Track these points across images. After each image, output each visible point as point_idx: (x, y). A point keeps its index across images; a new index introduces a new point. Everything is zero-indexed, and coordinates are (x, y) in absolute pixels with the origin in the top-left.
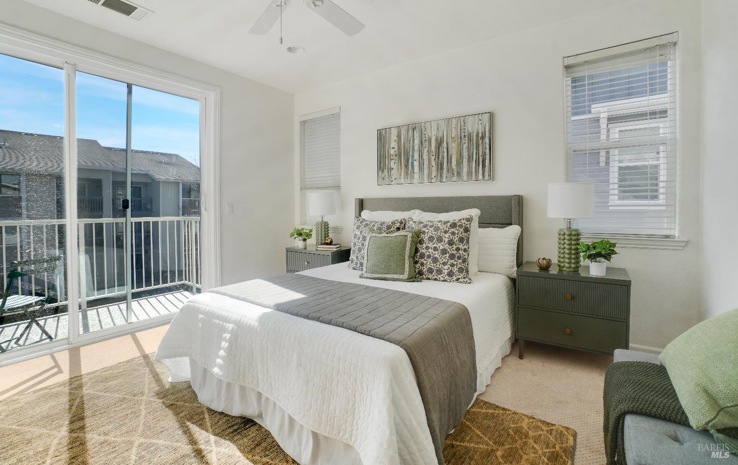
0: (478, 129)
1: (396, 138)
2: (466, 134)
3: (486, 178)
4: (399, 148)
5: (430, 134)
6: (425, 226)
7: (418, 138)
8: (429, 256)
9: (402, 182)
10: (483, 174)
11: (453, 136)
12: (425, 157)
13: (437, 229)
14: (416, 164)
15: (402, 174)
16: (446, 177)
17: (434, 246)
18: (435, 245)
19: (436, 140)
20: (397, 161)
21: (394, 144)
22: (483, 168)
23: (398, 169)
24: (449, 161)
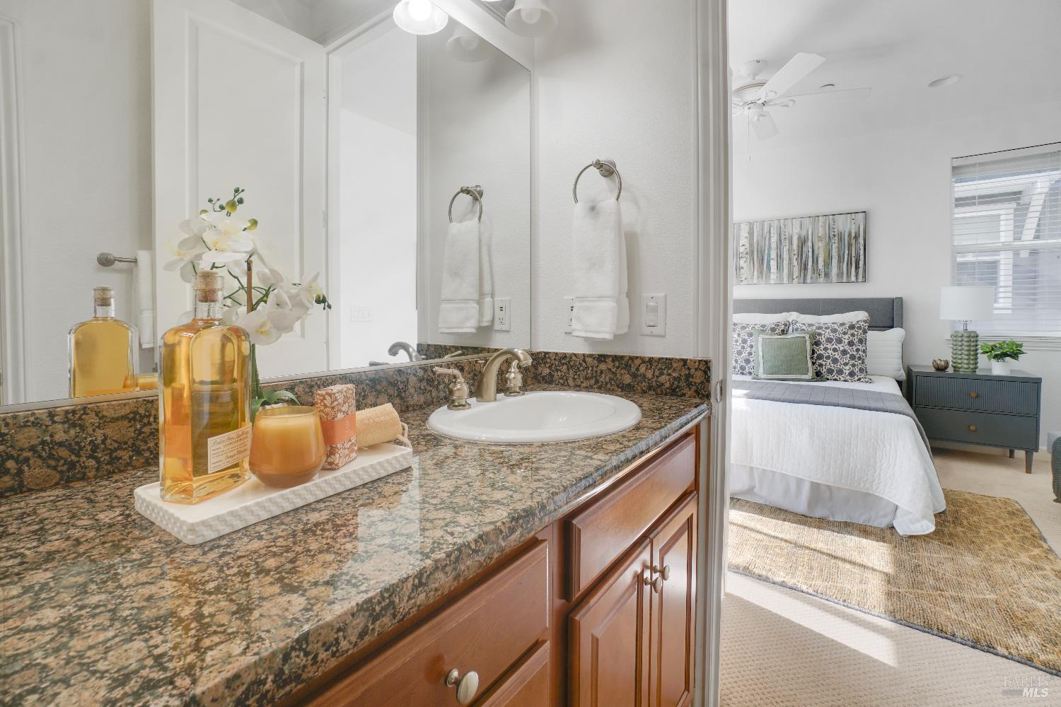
0: (850, 228)
1: (747, 235)
2: (836, 233)
3: (860, 279)
4: (751, 245)
5: (791, 232)
6: (820, 328)
7: (776, 236)
8: (828, 357)
9: (755, 282)
10: (857, 276)
11: (820, 235)
12: (785, 256)
13: (834, 331)
14: (773, 264)
15: (756, 273)
16: (811, 278)
17: (833, 347)
18: (835, 346)
19: (799, 238)
20: (748, 260)
21: (744, 241)
22: (856, 269)
23: (750, 268)
24: (815, 261)
